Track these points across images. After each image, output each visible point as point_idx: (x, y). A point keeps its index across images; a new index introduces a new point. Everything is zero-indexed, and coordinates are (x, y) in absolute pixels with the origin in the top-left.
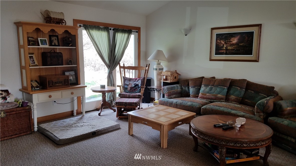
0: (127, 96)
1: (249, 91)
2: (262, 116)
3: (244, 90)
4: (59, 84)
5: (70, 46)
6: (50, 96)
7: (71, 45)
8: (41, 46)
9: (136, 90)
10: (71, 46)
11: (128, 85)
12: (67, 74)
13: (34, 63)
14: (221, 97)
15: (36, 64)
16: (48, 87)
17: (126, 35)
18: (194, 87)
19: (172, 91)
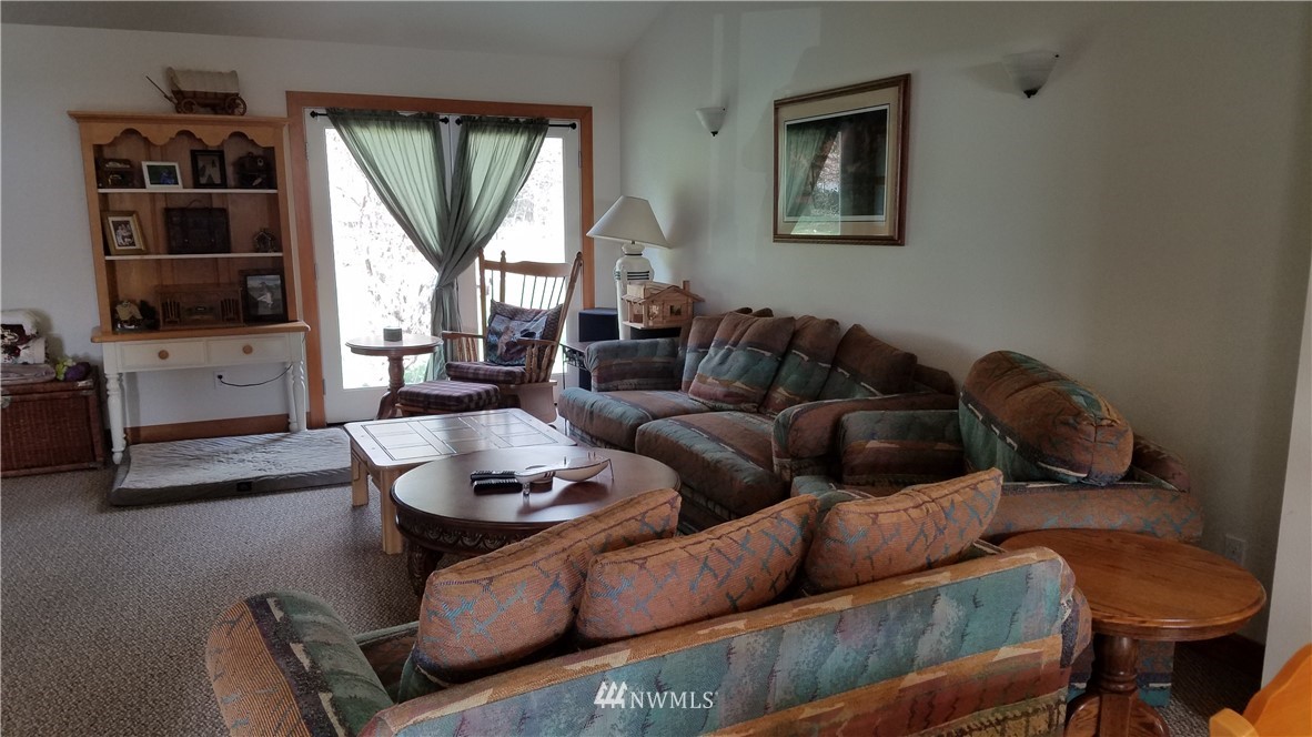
0: (481, 377)
1: (840, 370)
2: (788, 471)
3: (824, 365)
4: (201, 313)
5: (255, 188)
6: (163, 355)
7: (259, 180)
8: (151, 188)
9: (523, 354)
10: (260, 186)
11: (499, 334)
12: (253, 282)
13: (133, 244)
14: (742, 392)
15: (137, 247)
16: (161, 323)
17: (520, 141)
18: (695, 351)
19: (618, 361)
